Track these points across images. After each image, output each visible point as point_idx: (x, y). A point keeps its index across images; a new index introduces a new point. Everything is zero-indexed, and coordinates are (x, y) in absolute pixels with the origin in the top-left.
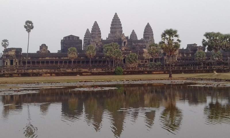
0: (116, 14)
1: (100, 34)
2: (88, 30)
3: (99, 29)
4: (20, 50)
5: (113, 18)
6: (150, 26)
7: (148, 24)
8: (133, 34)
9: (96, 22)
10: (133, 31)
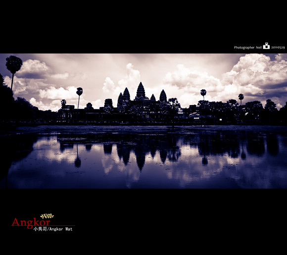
0: (141, 83)
1: (129, 96)
2: (121, 93)
3: (129, 93)
4: (74, 106)
5: (139, 85)
7: (163, 90)
8: (153, 97)
9: (126, 88)
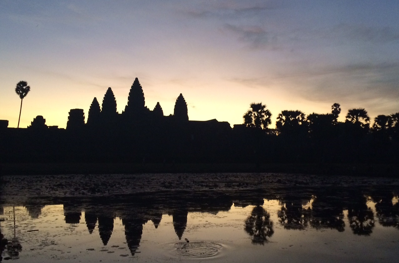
0: (137, 79)
1: (116, 105)
2: (95, 99)
3: (115, 98)
4: (7, 122)
5: (133, 84)
6: (184, 98)
7: (181, 94)
8: (158, 107)
9: (110, 89)
10: (158, 103)
